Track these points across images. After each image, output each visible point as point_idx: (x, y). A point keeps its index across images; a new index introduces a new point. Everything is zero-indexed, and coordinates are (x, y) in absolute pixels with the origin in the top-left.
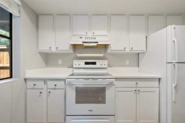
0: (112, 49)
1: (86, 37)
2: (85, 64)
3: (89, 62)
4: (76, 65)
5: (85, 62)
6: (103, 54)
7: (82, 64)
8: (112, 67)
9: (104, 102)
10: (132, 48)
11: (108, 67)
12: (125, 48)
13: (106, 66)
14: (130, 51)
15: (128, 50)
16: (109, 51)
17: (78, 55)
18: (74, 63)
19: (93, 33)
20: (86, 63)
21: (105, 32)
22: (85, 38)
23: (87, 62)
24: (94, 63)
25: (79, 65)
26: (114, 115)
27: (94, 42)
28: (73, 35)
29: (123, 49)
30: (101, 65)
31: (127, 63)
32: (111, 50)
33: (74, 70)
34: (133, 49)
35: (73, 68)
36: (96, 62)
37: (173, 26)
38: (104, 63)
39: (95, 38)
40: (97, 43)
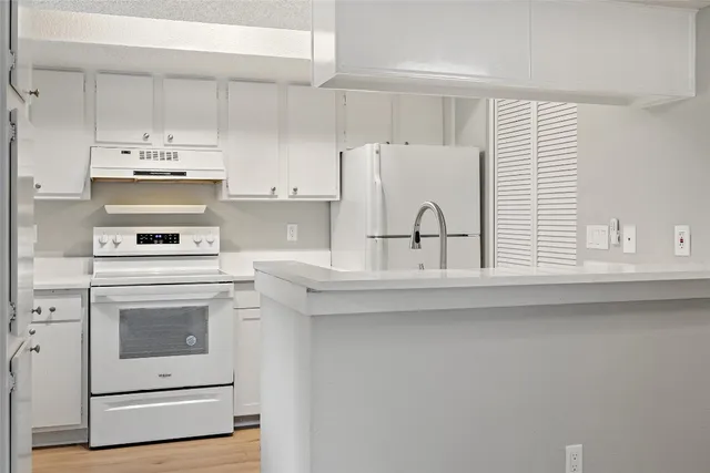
0: (232, 193)
1: (145, 149)
2: (138, 242)
3: (154, 235)
4: (102, 244)
5: (139, 236)
6: (204, 207)
7: (127, 240)
8: (236, 249)
9: (202, 348)
10: (295, 190)
11: (222, 249)
12: (274, 189)
13: (215, 249)
14: (290, 197)
15: (283, 196)
16: (224, 197)
17: (112, 209)
18: (96, 239)
19: (166, 139)
20: (144, 239)
21: (210, 138)
22: (142, 153)
23: (144, 235)
24: (172, 239)
25: (117, 244)
26: (232, 384)
27: (173, 174)
28: (96, 142)
29: (268, 192)
30: (197, 243)
31: (292, 235)
32: (230, 196)
33: (95, 263)
34: (299, 193)
35: (91, 255)
36: (178, 235)
37: (375, 146)
38: (209, 238)
39: (176, 157)
40: (183, 174)
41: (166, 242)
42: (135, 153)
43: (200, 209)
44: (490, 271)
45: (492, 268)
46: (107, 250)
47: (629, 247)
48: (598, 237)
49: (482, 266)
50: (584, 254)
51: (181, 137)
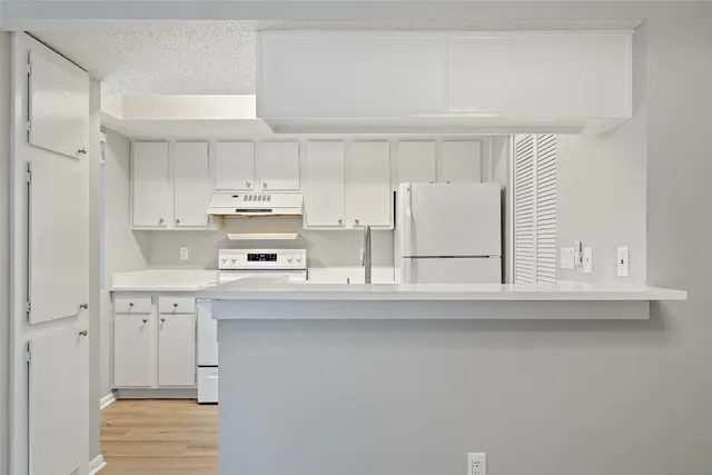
0: (311, 224)
1: (248, 193)
2: (249, 260)
4: (225, 261)
5: (249, 255)
6: (296, 234)
7: (240, 258)
10: (357, 221)
11: (308, 265)
12: (341, 221)
13: (303, 265)
16: (306, 227)
17: (232, 236)
18: (220, 257)
19: (263, 185)
20: (252, 258)
21: (294, 184)
22: (246, 196)
23: (253, 255)
24: (272, 258)
25: (234, 261)
27: (262, 211)
28: (217, 190)
29: (336, 223)
30: (289, 261)
33: (220, 274)
34: (359, 224)
35: (217, 269)
36: (276, 255)
37: (407, 185)
38: (298, 257)
39: (269, 199)
40: (270, 211)
41: (267, 260)
42: (241, 197)
43: (293, 236)
44: (510, 287)
45: (511, 284)
46: (227, 265)
47: (587, 267)
48: (568, 258)
49: (503, 282)
50: (560, 273)
51: (272, 184)
